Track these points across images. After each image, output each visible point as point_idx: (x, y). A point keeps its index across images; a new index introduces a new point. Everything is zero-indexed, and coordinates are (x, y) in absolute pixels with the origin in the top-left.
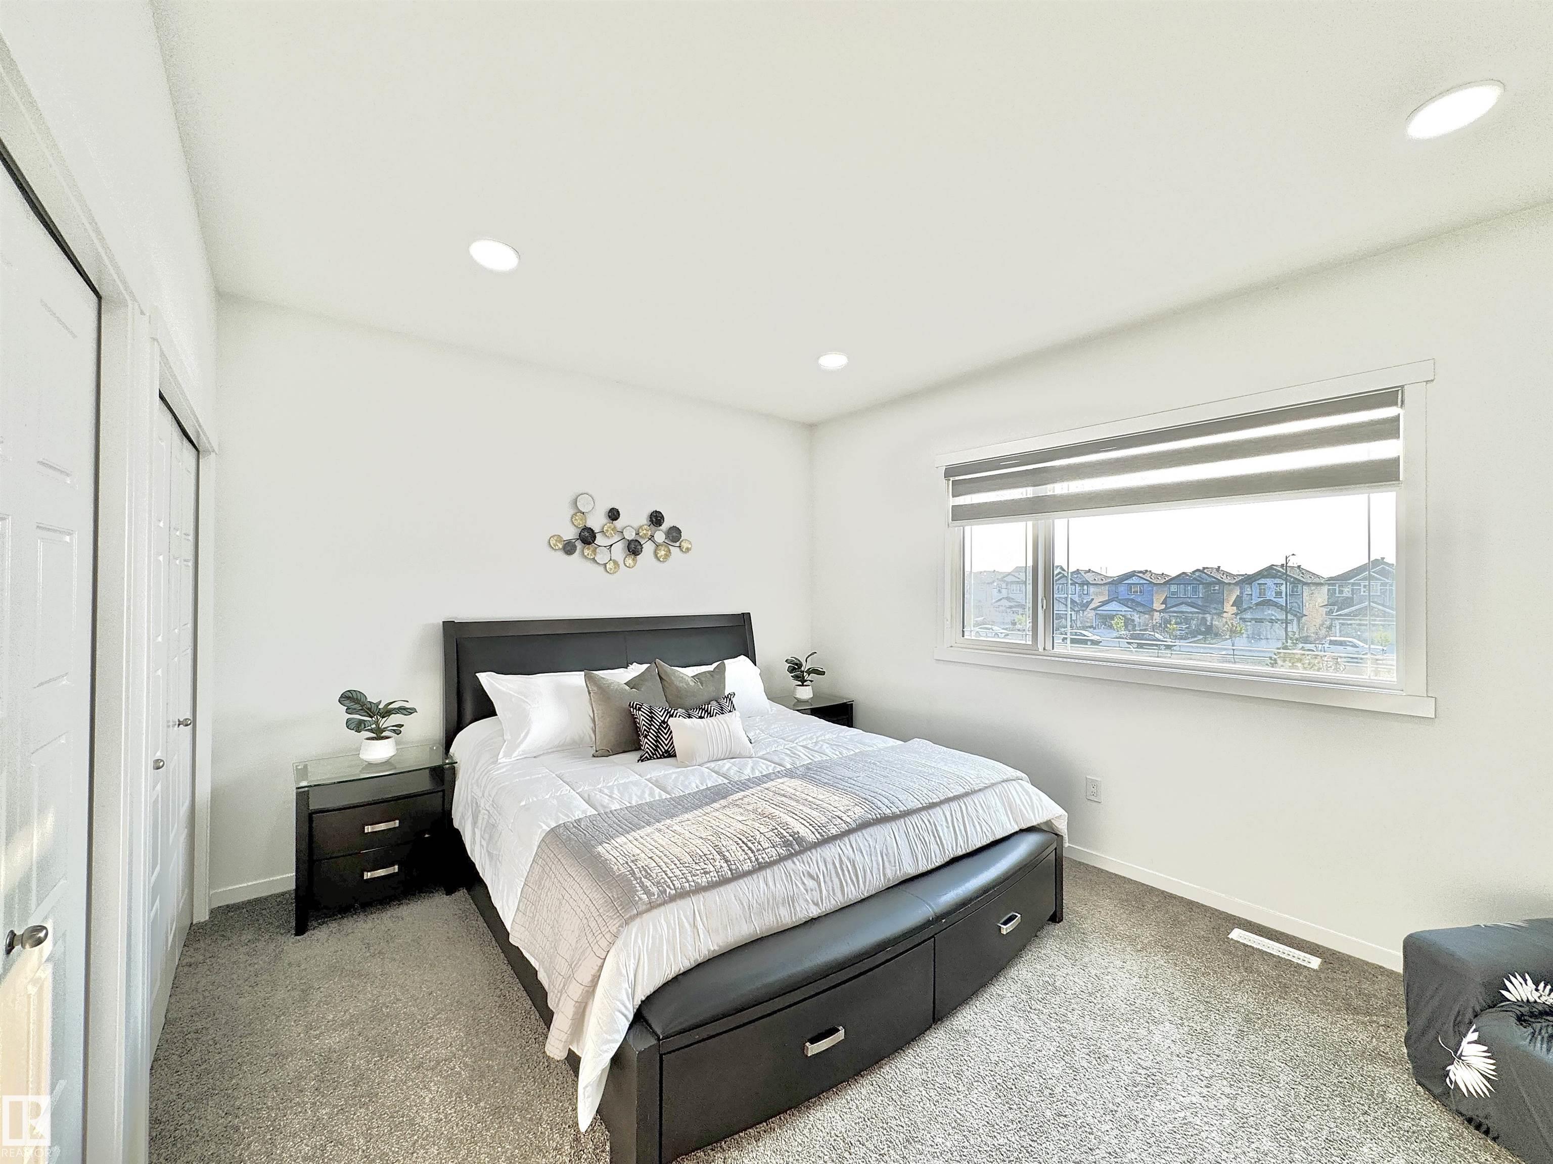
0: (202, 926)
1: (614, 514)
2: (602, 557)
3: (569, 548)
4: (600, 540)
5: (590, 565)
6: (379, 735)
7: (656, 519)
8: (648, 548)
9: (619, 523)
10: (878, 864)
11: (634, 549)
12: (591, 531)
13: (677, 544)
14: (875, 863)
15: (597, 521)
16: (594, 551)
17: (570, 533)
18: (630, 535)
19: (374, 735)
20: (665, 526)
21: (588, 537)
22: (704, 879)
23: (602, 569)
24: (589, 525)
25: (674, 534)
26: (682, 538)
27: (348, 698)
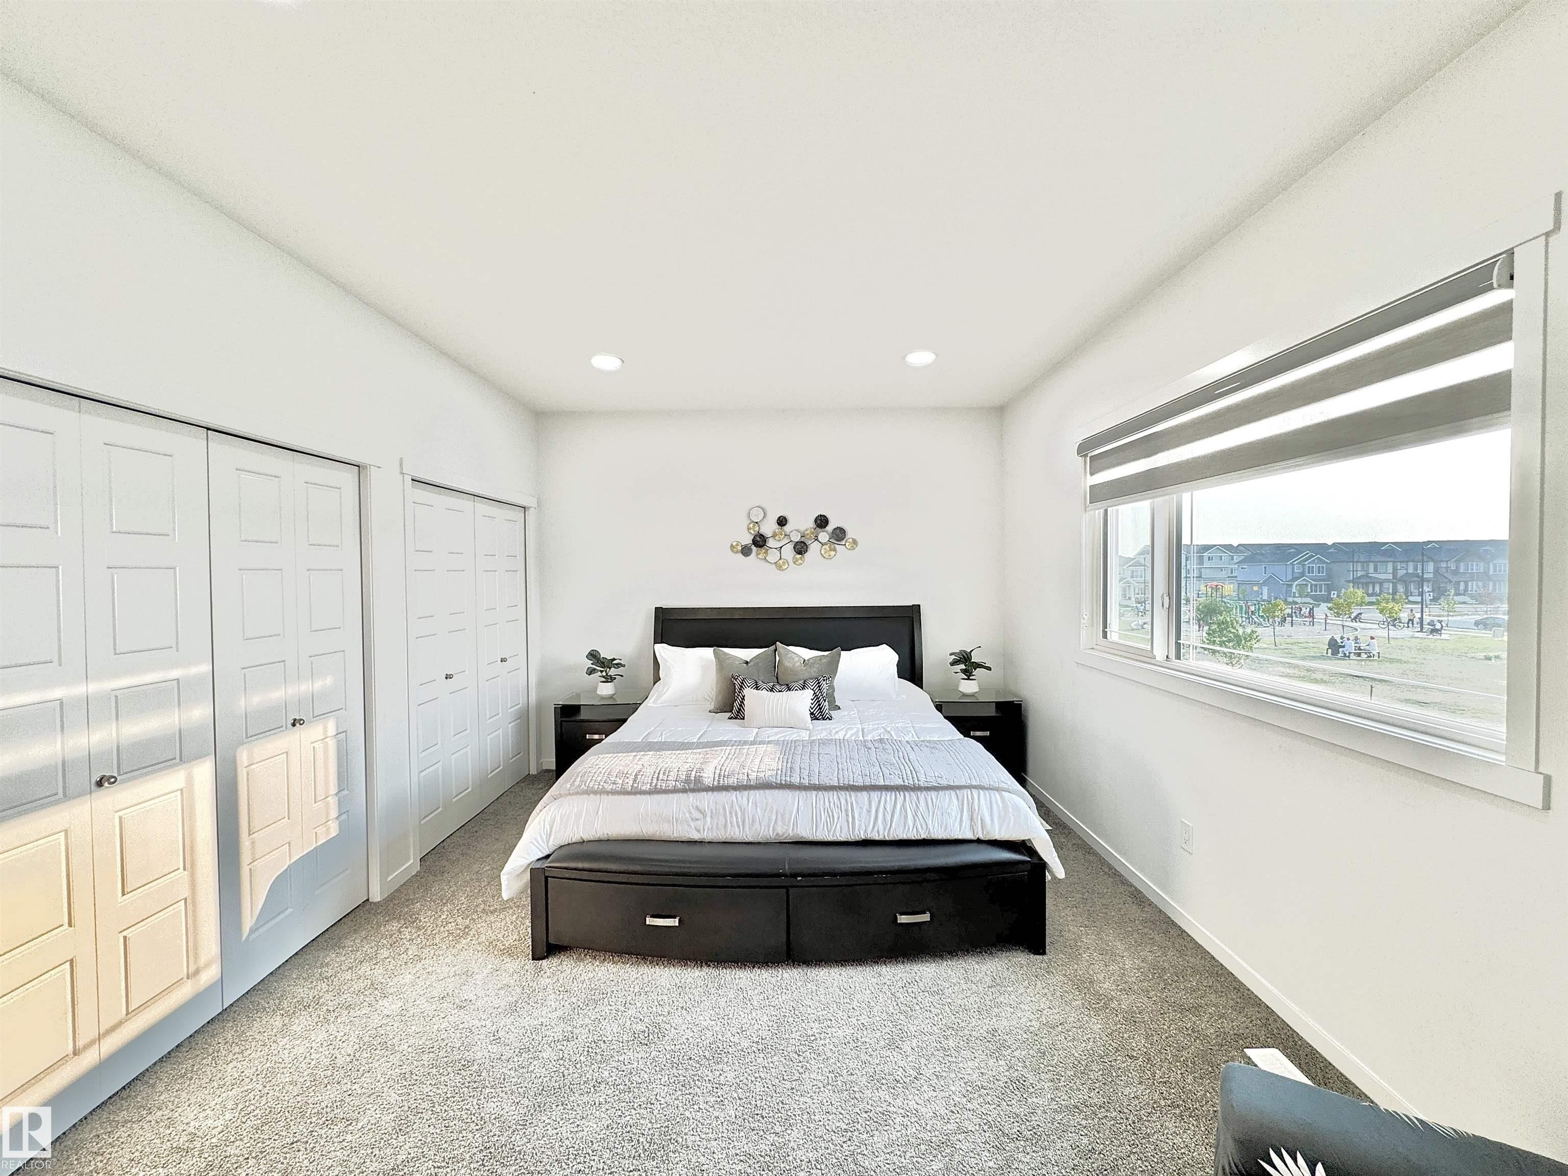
0: (535, 776)
1: (782, 522)
2: (773, 556)
3: (746, 551)
4: (771, 543)
5: (763, 563)
6: (609, 679)
7: (822, 522)
8: (814, 547)
9: (787, 528)
10: (770, 820)
11: (801, 548)
12: (761, 536)
13: (843, 543)
14: (766, 819)
15: (769, 528)
16: (766, 552)
17: (747, 540)
18: (796, 538)
19: (604, 680)
20: (830, 528)
21: (760, 541)
22: (611, 787)
23: (774, 566)
24: (762, 531)
25: (839, 534)
26: (847, 538)
27: (591, 654)
